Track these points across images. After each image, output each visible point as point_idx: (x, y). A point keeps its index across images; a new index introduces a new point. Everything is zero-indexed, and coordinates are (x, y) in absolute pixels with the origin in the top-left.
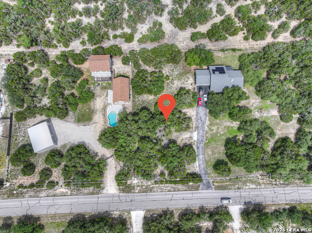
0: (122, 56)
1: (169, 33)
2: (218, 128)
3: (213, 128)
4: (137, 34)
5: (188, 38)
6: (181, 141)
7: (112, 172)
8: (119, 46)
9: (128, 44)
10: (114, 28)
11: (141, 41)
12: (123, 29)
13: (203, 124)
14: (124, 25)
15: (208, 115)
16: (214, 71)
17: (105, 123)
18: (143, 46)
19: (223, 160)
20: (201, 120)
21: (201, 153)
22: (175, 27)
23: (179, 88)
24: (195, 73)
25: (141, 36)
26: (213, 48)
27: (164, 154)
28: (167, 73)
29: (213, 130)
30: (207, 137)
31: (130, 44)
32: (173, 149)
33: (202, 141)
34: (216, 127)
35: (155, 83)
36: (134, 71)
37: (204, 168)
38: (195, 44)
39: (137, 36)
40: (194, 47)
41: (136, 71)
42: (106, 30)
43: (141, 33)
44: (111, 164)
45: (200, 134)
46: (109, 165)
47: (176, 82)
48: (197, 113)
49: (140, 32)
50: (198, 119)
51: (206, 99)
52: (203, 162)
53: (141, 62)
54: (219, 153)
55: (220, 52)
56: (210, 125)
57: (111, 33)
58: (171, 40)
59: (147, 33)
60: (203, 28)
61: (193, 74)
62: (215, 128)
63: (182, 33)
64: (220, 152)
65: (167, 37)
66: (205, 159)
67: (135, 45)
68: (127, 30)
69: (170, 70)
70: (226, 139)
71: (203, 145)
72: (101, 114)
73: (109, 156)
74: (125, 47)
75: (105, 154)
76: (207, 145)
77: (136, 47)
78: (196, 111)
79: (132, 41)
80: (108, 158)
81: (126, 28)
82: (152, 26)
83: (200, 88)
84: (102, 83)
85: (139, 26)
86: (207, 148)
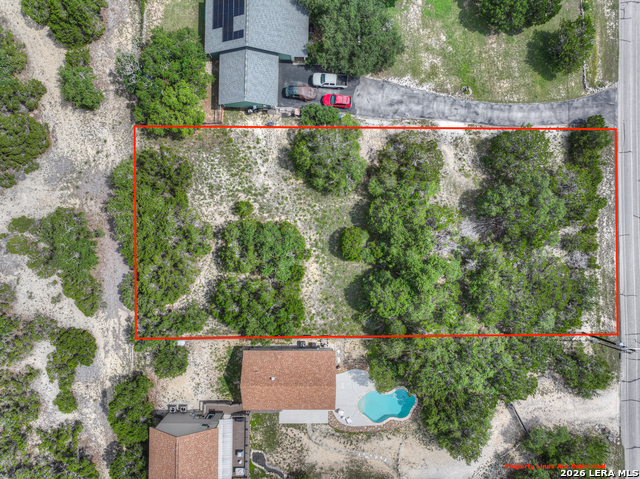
0: (150, 372)
1: (58, 193)
2: (427, 50)
3: (426, 66)
4: (57, 316)
5: (85, 122)
6: (467, 176)
7: (558, 404)
8: (108, 384)
9: (101, 353)
10: (28, 406)
11: (90, 302)
12: (32, 373)
13: (412, 96)
14: (18, 367)
15: (381, 78)
16: (229, 34)
17: (397, 430)
18: (110, 293)
19: (529, 45)
20: (401, 102)
21: (506, 114)
22: (35, 167)
23: (281, 171)
24: (229, 108)
25: (68, 303)
26: (130, 32)
27: (522, 234)
28: (226, 207)
29: (433, 67)
30: (455, 89)
31: (100, 342)
32: (508, 203)
33: (468, 106)
34: (424, 55)
35: (267, 256)
36: (213, 331)
37: (552, 108)
38: (111, 96)
39: (69, 314)
40: (123, 102)
41: (211, 323)
42: (35, 439)
43: (56, 300)
44: (531, 408)
45: (447, 111)
46: (536, 413)
47: (259, 181)
48: (375, 113)
49: (49, 306)
50: (395, 112)
51: (331, 78)
52: (532, 109)
53: (177, 305)
54: (506, 54)
55: (147, 7)
56: (415, 72)
57: (52, 417)
58: (88, 188)
59: (55, 277)
60: (45, 59)
61: (229, 115)
62: (427, 61)
63: (62, 144)
64: (505, 51)
65: (75, 203)
66: (524, 102)
67: (108, 326)
68: (41, 354)
69: (212, 196)
70: (465, 26)
71: (481, 105)
72: (367, 446)
73: (509, 416)
74: (112, 361)
75: (500, 429)
76: (483, 93)
77: (112, 323)
78: (367, 116)
79: (89, 335)
80: (516, 417)
81: (30, 360)
82: (26, 258)
83: (286, 95)
84: (254, 446)
85: (23, 307)
86: (490, 92)
